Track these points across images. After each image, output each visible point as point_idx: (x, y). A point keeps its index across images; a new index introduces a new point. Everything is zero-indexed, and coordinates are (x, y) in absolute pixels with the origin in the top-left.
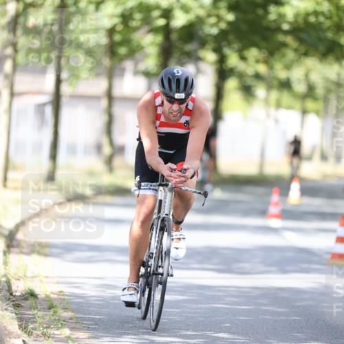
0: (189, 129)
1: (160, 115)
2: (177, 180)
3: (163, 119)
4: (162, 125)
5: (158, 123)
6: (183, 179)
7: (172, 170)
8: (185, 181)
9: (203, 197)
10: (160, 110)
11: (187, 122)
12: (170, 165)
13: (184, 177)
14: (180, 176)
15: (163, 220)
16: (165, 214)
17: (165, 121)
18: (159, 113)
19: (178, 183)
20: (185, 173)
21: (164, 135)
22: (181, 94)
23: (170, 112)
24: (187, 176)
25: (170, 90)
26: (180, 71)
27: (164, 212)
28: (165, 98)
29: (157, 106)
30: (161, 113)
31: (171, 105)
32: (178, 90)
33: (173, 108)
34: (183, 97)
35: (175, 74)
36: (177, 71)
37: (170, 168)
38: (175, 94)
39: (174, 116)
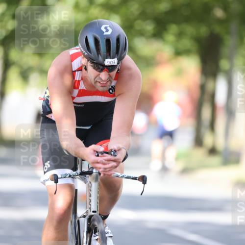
0: (114, 96)
1: (79, 81)
3: (82, 86)
4: (82, 93)
5: (76, 92)
8: (116, 167)
10: (78, 76)
11: (113, 88)
12: (93, 147)
13: (114, 161)
14: (109, 160)
15: (90, 219)
16: (92, 211)
17: (85, 88)
18: (78, 79)
19: (108, 170)
20: (115, 156)
21: (83, 106)
22: (113, 60)
23: (97, 81)
24: (118, 159)
25: (98, 54)
26: (109, 28)
27: (90, 209)
28: (89, 64)
29: (75, 71)
30: (80, 79)
31: (98, 73)
32: (108, 54)
33: (100, 76)
34: (116, 64)
35: (104, 32)
36: (106, 28)
37: (95, 151)
38: (105, 60)
39: (102, 86)
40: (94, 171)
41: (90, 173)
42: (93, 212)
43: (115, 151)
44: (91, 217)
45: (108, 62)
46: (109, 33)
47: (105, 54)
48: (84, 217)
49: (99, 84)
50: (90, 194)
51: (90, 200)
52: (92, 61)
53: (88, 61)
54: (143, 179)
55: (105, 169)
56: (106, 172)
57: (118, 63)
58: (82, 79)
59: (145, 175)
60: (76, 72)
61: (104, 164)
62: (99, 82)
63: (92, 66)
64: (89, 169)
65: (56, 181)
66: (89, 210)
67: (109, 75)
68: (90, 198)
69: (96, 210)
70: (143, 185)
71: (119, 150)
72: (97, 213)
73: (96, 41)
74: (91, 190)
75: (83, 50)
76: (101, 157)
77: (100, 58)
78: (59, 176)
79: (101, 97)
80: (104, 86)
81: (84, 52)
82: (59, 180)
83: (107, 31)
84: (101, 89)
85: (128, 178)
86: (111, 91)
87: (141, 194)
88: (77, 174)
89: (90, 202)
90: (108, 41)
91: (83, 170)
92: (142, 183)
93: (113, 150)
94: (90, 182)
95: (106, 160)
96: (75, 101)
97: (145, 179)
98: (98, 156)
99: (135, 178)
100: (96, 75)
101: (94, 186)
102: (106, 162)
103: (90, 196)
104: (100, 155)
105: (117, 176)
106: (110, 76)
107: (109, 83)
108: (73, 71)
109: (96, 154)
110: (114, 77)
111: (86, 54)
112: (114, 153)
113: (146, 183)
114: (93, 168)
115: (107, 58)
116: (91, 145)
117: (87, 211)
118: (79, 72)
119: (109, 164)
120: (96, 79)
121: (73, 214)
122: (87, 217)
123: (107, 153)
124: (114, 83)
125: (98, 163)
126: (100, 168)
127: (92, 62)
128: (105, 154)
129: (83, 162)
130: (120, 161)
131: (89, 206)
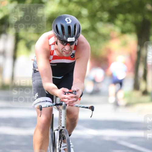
0: (74, 59)
1: (53, 51)
2: (70, 100)
5: (52, 57)
6: (75, 99)
7: (65, 93)
8: (76, 101)
9: (90, 110)
11: (73, 55)
12: (63, 89)
13: (75, 97)
14: (72, 97)
15: (61, 132)
17: (57, 55)
19: (71, 102)
20: (76, 94)
21: (56, 65)
22: (72, 38)
23: (63, 51)
24: (77, 96)
25: (63, 35)
26: (70, 20)
27: (61, 125)
28: (58, 41)
29: (51, 45)
30: (54, 49)
32: (69, 35)
33: (65, 48)
34: (74, 41)
35: (67, 22)
36: (68, 20)
37: (64, 91)
38: (67, 39)
39: (66, 54)
40: (63, 103)
41: (61, 104)
42: (63, 127)
43: (75, 91)
44: (61, 130)
45: (69, 40)
46: (70, 23)
47: (68, 35)
48: (57, 130)
49: (64, 53)
51: (61, 120)
53: (58, 39)
54: (92, 108)
55: (70, 102)
56: (70, 104)
58: (55, 49)
59: (93, 106)
60: (52, 46)
62: (64, 52)
64: (60, 102)
66: (60, 126)
67: (70, 47)
68: (61, 119)
69: (64, 126)
71: (77, 91)
72: (65, 128)
73: (62, 27)
74: (61, 115)
75: (55, 33)
77: (65, 38)
78: (43, 106)
79: (66, 60)
80: (68, 54)
82: (42, 108)
83: (69, 21)
84: (65, 55)
85: (83, 107)
86: (72, 56)
87: (91, 117)
88: (53, 105)
89: (61, 121)
90: (69, 27)
91: (57, 103)
94: (61, 110)
96: (51, 62)
98: (65, 94)
99: (87, 108)
101: (63, 112)
102: (70, 98)
103: (61, 118)
104: (66, 94)
105: (77, 107)
106: (71, 48)
107: (70, 52)
108: (50, 45)
109: (64, 93)
110: (73, 48)
111: (56, 35)
112: (75, 93)
113: (93, 110)
115: (69, 37)
116: (61, 88)
118: (53, 45)
120: (62, 50)
121: (51, 129)
122: (59, 130)
123: (71, 93)
124: (73, 52)
127: (60, 40)
128: (69, 93)
129: (57, 98)
130: (78, 97)
131: (60, 124)
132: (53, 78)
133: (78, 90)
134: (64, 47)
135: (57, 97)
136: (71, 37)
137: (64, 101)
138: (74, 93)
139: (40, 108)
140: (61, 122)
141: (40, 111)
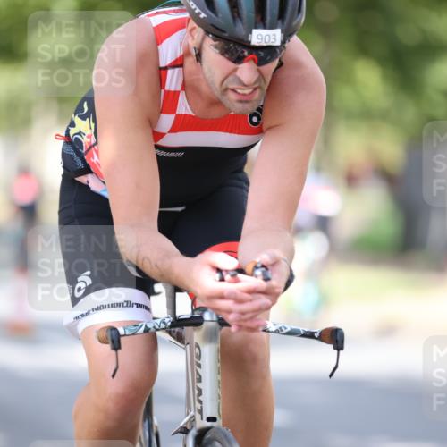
3: (183, 107)
4: (182, 124)
5: (167, 121)
7: (220, 274)
8: (268, 308)
10: (173, 81)
11: (260, 112)
13: (265, 293)
14: (252, 292)
15: (201, 438)
16: (205, 419)
17: (190, 112)
18: (172, 89)
20: (268, 280)
21: (180, 155)
22: (270, 32)
23: (226, 89)
24: (274, 288)
27: (201, 412)
28: (209, 42)
29: (166, 68)
30: (179, 88)
31: (232, 65)
32: (259, 18)
33: (238, 74)
34: (278, 43)
38: (251, 33)
39: (241, 101)
40: (207, 316)
41: (195, 322)
42: (209, 419)
45: (260, 37)
48: (185, 431)
49: (232, 96)
50: (198, 373)
51: (200, 390)
52: (218, 33)
53: (207, 33)
54: (334, 338)
55: (243, 313)
56: (245, 320)
57: (283, 42)
58: (184, 87)
59: (339, 326)
60: (170, 72)
61: (239, 301)
62: (233, 90)
63: (216, 47)
64: (193, 311)
65: (116, 345)
66: (198, 416)
67: (259, 71)
68: (199, 385)
69: (215, 414)
70: (336, 351)
71: (273, 265)
72: (220, 423)
74: (199, 366)
75: (194, 7)
76: (230, 282)
78: (122, 331)
80: (247, 102)
81: (198, 10)
84: (237, 107)
85: (292, 333)
86: (255, 119)
87: (331, 375)
88: (163, 326)
89: (201, 394)
91: (178, 314)
92: (331, 346)
93: (259, 265)
94: (198, 346)
95: (242, 291)
96: (162, 142)
97: (338, 338)
98: (222, 279)
99: (310, 335)
100: (226, 71)
101: (209, 353)
103: (200, 380)
104: (227, 277)
106: (261, 75)
107: (258, 93)
108: (161, 69)
112: (263, 273)
113: (342, 348)
114: (204, 309)
115: (256, 28)
117: (193, 417)
118: (177, 70)
119: (251, 301)
120: (226, 82)
122: (193, 433)
125: (222, 297)
126: (229, 312)
127: (217, 37)
129: (178, 294)
130: (277, 290)
131: (198, 405)
132: (160, 212)
133: (276, 263)
134: (235, 70)
135: (177, 289)
136: (265, 27)
137: (216, 310)
138: (258, 272)
139: (113, 342)
140: (200, 398)
141: (114, 352)
